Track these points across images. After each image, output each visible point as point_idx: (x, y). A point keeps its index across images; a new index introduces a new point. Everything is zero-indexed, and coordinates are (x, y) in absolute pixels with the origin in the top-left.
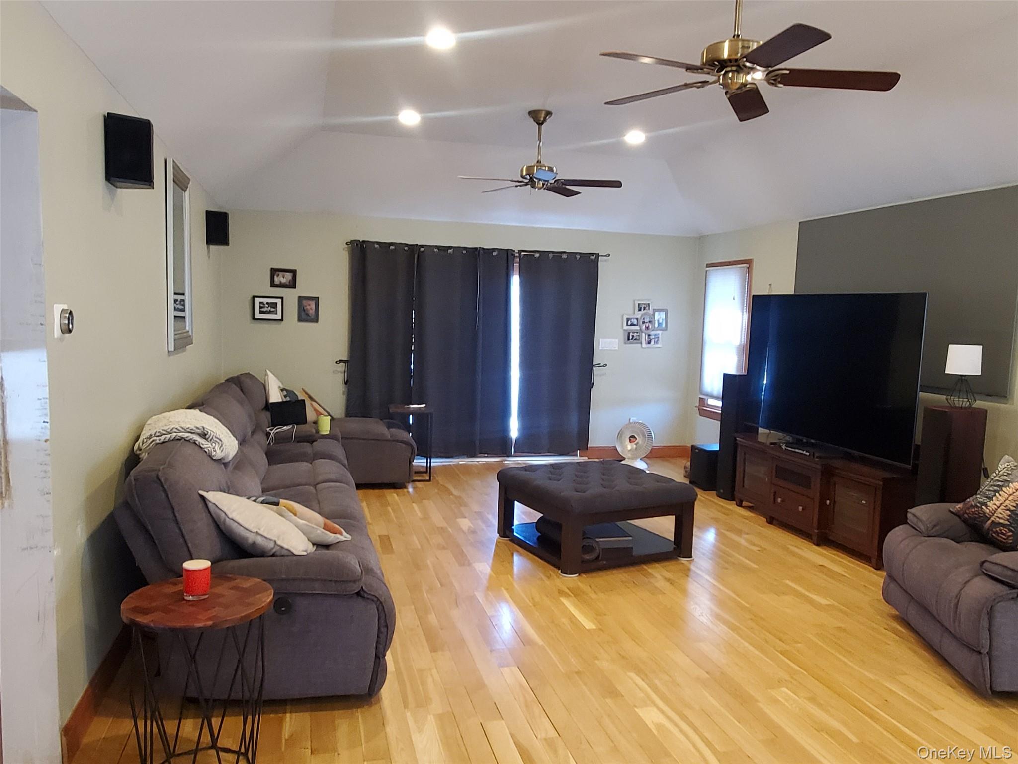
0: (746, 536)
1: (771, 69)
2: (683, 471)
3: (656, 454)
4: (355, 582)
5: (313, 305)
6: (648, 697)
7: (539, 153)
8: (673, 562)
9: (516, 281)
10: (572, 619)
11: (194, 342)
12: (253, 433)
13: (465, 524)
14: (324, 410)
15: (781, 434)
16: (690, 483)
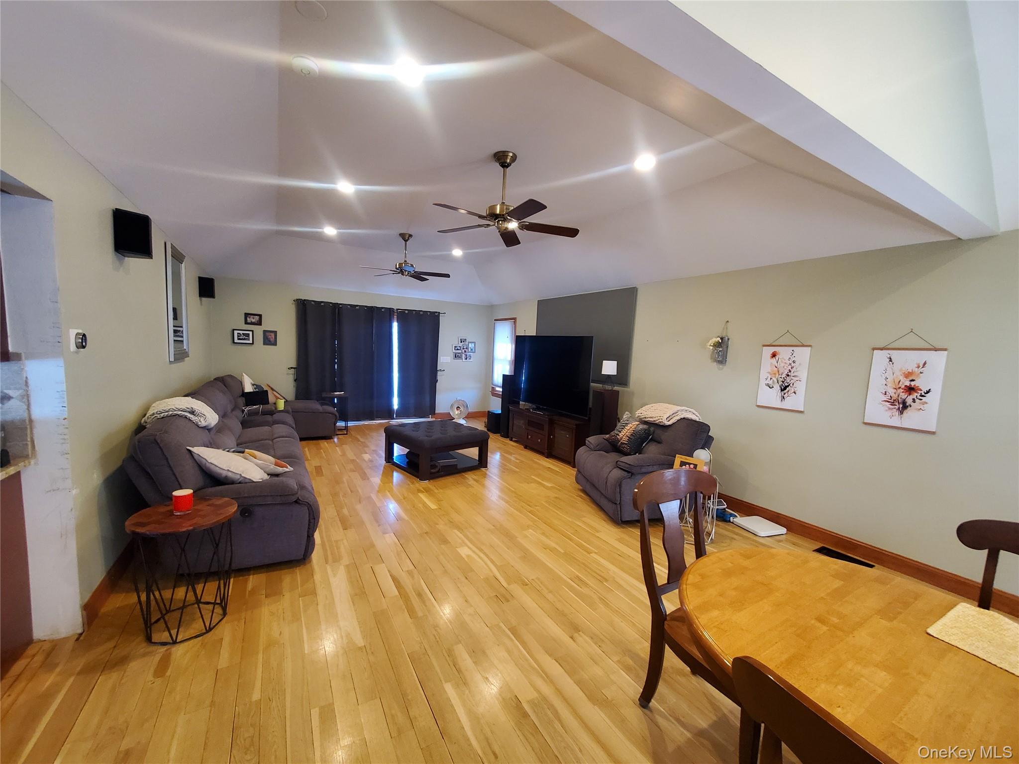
0: (514, 455)
1: (520, 221)
2: (484, 424)
3: (470, 416)
4: (293, 495)
5: (273, 335)
6: (463, 542)
7: (405, 257)
8: (478, 471)
9: (395, 326)
10: (424, 504)
11: (190, 356)
12: (233, 410)
13: (366, 457)
14: (281, 396)
15: (530, 405)
16: (487, 430)
